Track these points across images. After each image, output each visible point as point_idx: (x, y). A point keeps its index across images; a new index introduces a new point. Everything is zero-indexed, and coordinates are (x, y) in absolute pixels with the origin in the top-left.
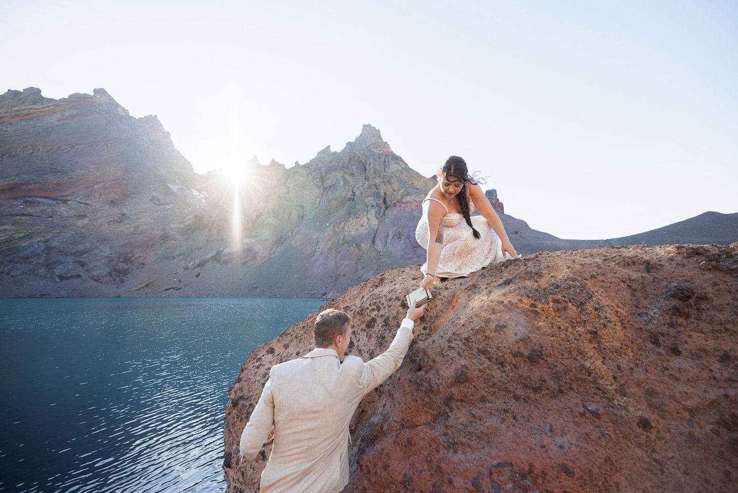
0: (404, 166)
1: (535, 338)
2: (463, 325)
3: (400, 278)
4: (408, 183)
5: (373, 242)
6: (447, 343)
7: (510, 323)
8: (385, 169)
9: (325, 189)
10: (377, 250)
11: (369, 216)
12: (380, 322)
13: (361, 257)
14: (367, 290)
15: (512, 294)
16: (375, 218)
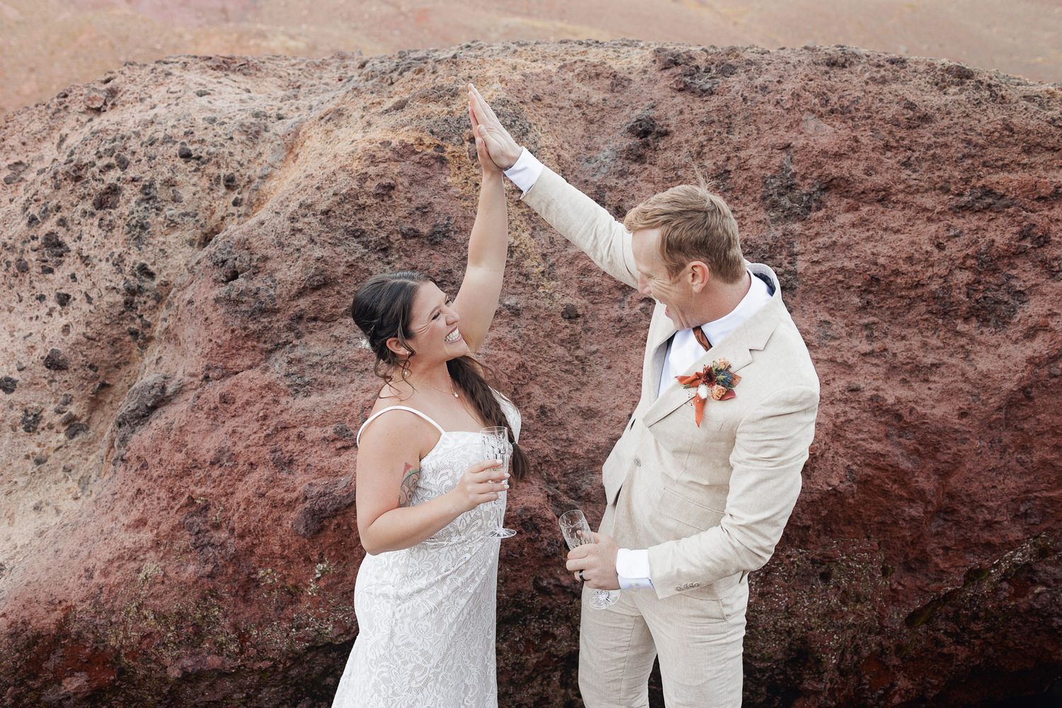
1: (440, 203)
2: (318, 188)
3: (163, 89)
6: (287, 223)
7: (400, 180)
12: (130, 194)
14: (71, 121)
15: (407, 128)
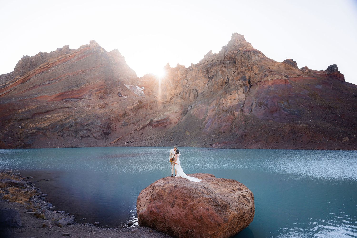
0: (262, 57)
4: (265, 68)
5: (242, 110)
8: (248, 61)
9: (210, 78)
10: (245, 115)
11: (239, 93)
13: (235, 120)
16: (243, 94)
